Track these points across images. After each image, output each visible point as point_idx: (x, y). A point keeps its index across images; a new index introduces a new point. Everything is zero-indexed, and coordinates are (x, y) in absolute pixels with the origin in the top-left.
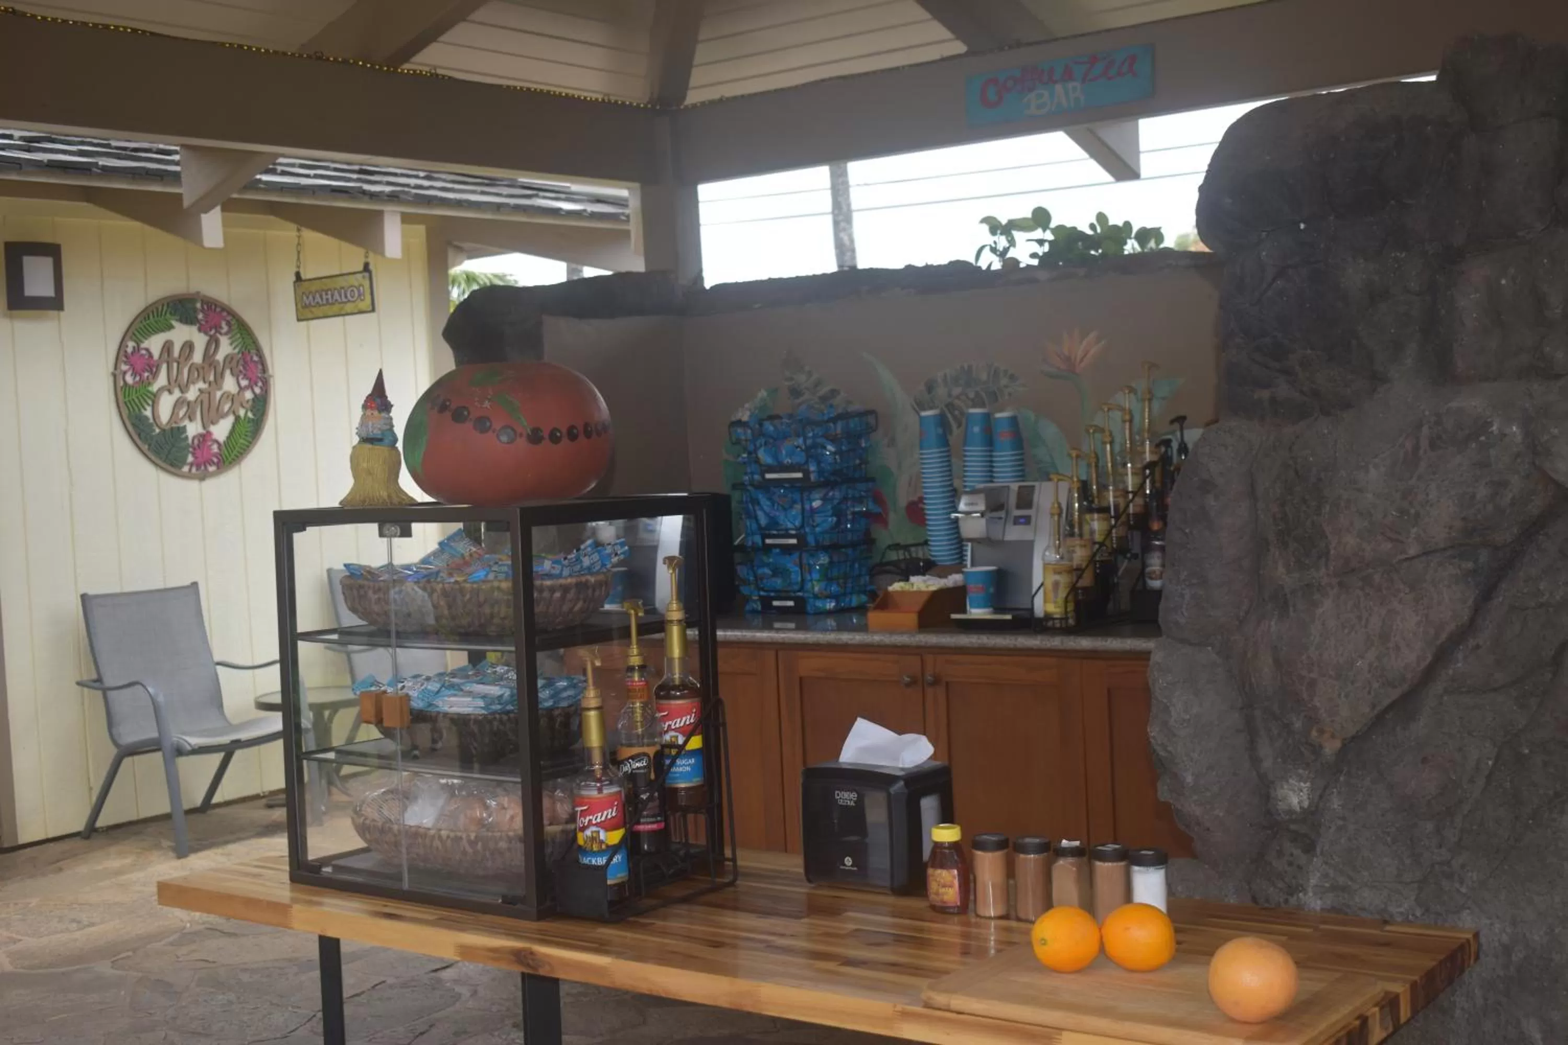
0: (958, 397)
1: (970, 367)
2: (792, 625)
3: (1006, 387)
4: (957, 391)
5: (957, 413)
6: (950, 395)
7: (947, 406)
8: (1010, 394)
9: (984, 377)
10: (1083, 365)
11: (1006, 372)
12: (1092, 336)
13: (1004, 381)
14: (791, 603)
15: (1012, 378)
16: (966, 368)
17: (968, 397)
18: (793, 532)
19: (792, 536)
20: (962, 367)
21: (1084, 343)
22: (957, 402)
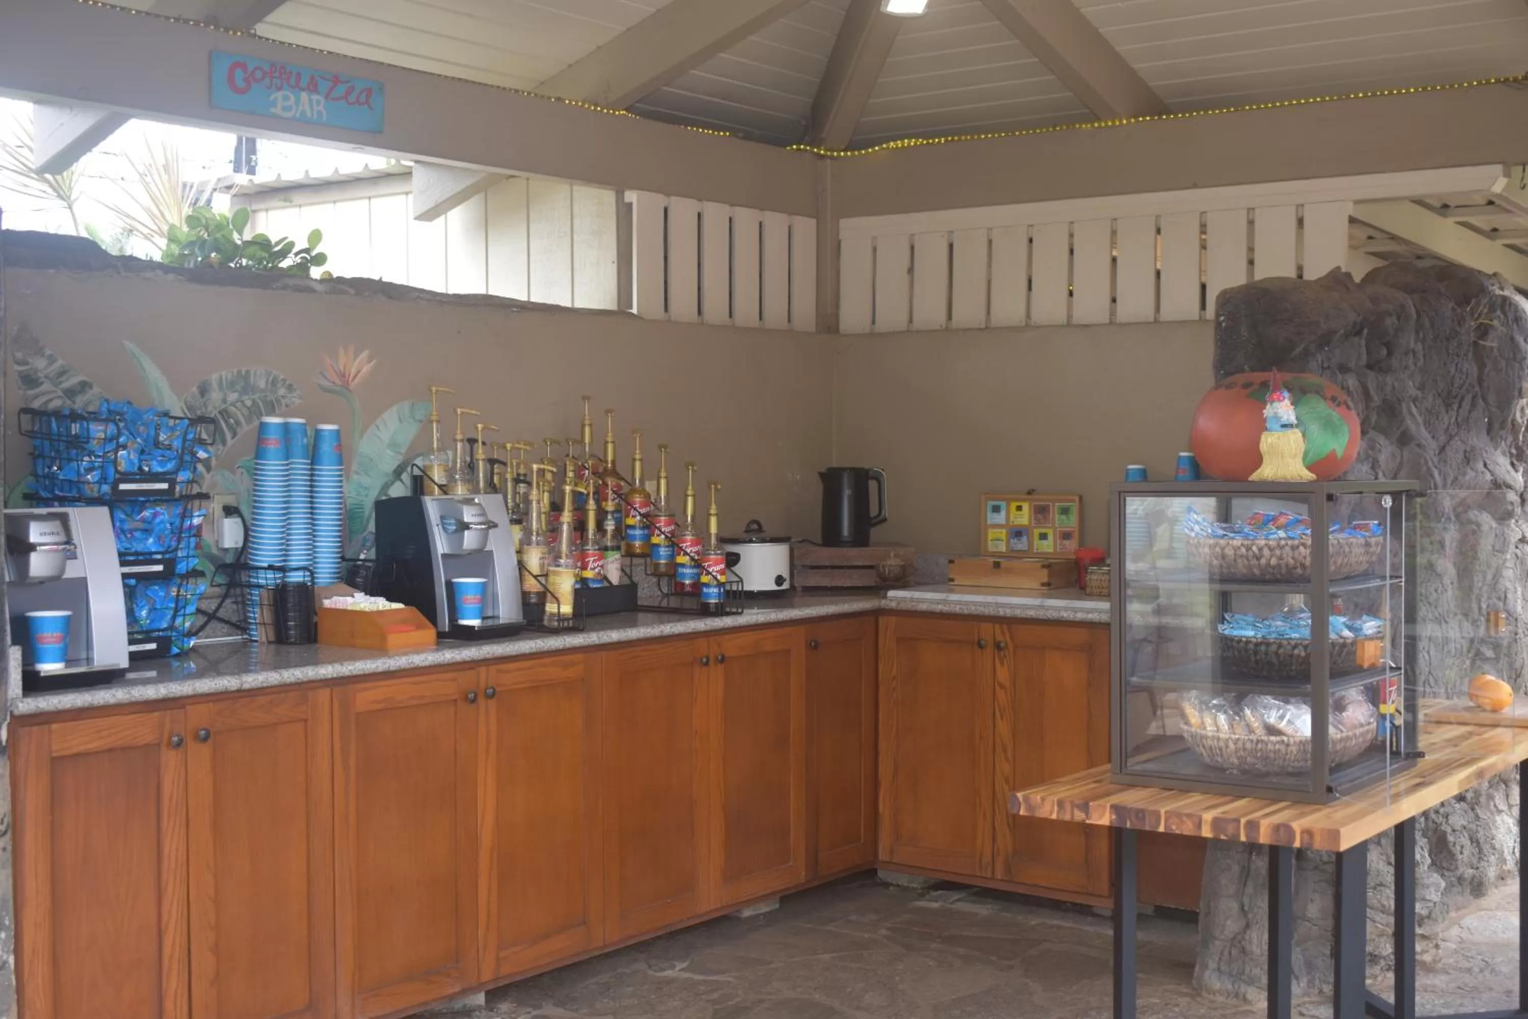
0: (233, 404)
1: (248, 372)
2: (153, 674)
3: (283, 397)
4: (233, 397)
5: (232, 421)
6: (224, 401)
7: (220, 412)
8: (287, 406)
9: (262, 384)
10: (356, 381)
11: (284, 380)
12: (365, 354)
13: (282, 391)
14: (153, 646)
15: (290, 388)
16: (243, 373)
17: (244, 405)
18: (159, 557)
19: (157, 562)
20: (239, 372)
21: (358, 361)
22: (232, 409)
